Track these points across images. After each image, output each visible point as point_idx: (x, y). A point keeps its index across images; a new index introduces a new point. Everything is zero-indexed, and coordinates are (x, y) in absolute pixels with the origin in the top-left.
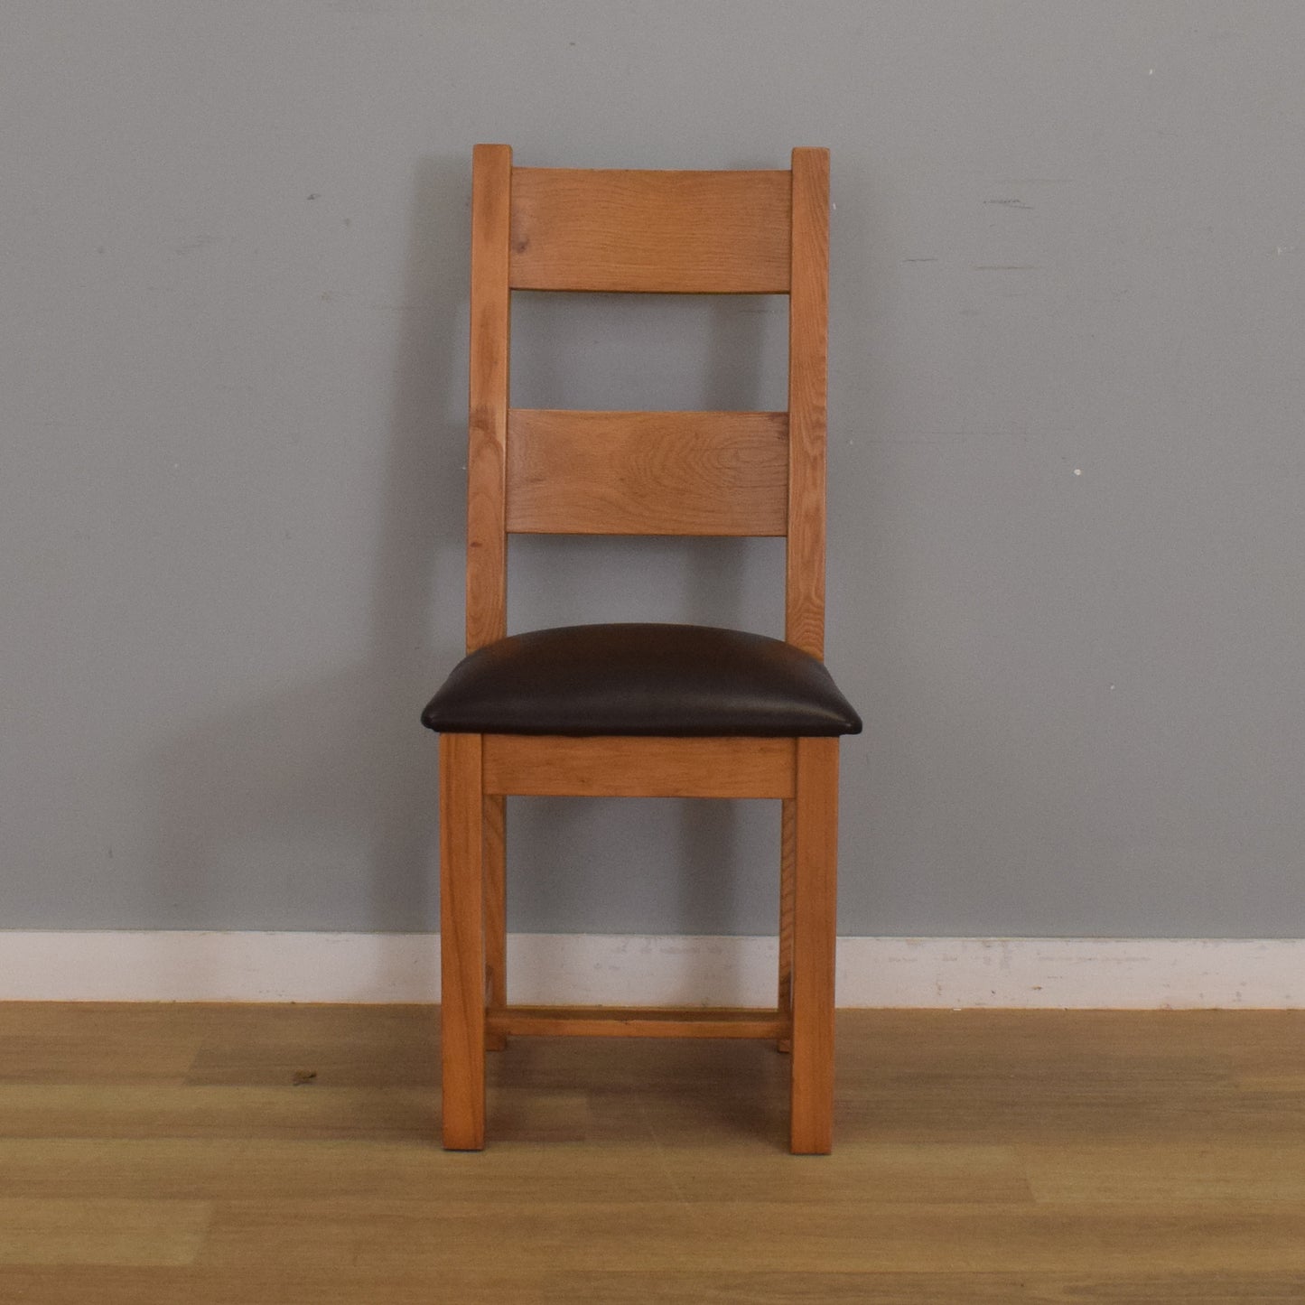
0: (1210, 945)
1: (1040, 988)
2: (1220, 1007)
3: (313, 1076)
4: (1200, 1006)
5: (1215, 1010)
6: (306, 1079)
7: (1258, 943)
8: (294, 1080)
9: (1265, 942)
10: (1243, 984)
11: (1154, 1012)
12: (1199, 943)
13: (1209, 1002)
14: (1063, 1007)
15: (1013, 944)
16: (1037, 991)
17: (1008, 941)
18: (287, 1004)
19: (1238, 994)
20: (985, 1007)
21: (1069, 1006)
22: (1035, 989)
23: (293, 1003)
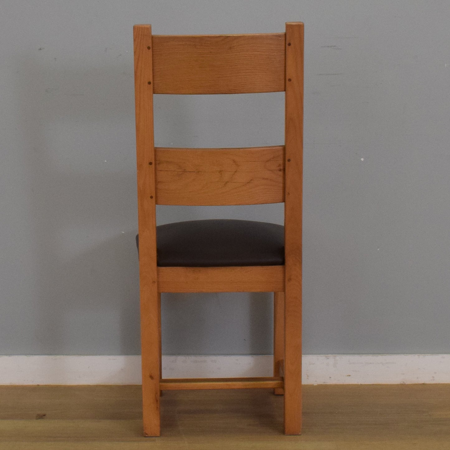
0: (421, 356)
1: (350, 376)
2: (426, 383)
3: (45, 415)
4: (416, 383)
5: (424, 384)
6: (41, 417)
7: (440, 356)
8: (36, 417)
9: (445, 355)
10: (435, 373)
11: (398, 385)
12: (416, 356)
13: (421, 381)
14: (360, 383)
15: (338, 357)
16: (349, 377)
17: (336, 356)
18: (36, 385)
19: (433, 377)
20: (328, 384)
21: (363, 383)
22: (348, 376)
23: (38, 385)
